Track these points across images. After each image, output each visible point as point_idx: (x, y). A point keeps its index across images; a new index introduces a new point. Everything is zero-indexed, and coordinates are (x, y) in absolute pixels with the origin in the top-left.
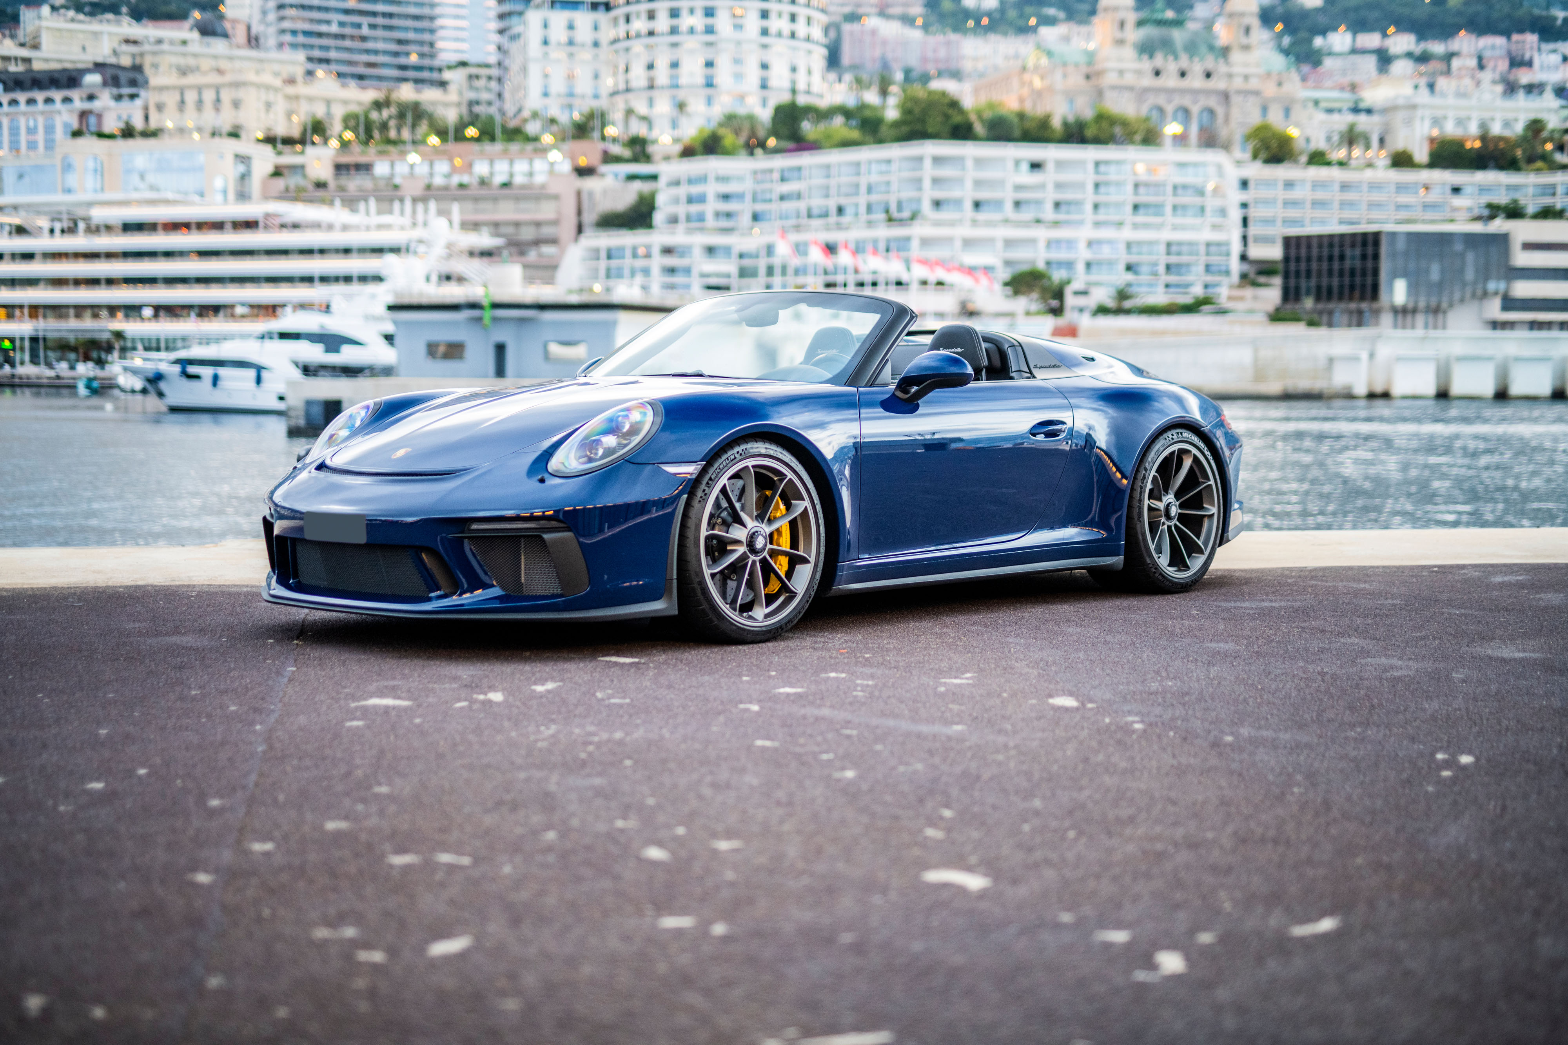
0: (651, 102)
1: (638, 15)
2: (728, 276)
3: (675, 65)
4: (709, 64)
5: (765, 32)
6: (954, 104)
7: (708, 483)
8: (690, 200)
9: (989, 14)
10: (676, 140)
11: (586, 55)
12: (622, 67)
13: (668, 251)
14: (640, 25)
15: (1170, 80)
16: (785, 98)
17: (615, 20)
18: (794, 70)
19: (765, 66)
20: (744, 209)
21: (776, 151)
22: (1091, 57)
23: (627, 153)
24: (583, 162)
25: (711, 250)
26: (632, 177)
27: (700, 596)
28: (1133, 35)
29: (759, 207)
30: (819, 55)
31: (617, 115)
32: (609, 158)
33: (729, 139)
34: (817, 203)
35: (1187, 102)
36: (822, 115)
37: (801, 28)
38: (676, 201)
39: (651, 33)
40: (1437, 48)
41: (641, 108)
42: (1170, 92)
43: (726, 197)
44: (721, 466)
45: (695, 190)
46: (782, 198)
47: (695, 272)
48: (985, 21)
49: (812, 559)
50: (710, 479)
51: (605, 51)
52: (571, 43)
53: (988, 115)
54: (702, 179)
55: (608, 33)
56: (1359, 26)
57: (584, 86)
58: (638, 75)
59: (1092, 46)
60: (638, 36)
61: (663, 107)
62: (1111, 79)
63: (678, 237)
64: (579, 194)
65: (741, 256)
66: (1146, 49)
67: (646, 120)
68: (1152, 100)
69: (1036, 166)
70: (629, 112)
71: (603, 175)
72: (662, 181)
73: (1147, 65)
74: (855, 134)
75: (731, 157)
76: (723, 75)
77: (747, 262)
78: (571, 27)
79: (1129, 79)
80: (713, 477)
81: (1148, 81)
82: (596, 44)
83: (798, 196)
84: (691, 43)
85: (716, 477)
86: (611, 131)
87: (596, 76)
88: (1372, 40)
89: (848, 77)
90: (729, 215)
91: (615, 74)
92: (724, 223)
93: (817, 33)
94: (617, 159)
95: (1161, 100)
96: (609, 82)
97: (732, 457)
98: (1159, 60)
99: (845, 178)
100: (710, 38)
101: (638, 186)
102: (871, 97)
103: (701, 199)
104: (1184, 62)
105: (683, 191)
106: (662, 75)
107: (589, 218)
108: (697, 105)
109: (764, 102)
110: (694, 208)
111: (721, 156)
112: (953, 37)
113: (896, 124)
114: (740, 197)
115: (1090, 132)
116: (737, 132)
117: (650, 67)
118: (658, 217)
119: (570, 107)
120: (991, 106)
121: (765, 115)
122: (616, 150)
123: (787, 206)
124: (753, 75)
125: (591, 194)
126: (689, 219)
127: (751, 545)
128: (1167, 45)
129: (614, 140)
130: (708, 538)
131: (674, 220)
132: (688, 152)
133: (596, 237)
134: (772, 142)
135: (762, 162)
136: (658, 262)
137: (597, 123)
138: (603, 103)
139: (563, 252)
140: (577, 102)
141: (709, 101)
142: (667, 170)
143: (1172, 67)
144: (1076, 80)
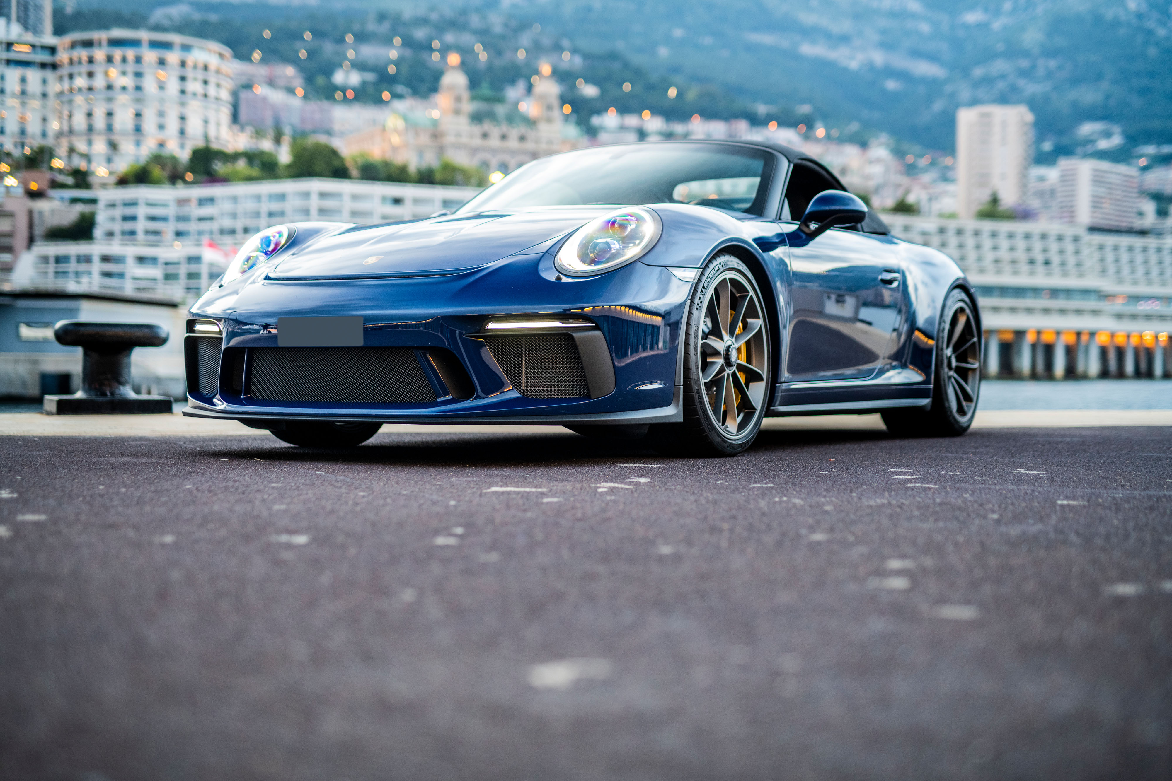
0: (90, 143)
1: (80, 74)
2: (154, 280)
3: (110, 114)
4: (138, 115)
5: (183, 92)
6: (334, 153)
7: (702, 291)
8: (125, 218)
9: (354, 89)
10: (111, 173)
11: (35, 103)
12: (66, 113)
13: (106, 259)
14: (80, 82)
15: (494, 142)
16: (200, 144)
17: (61, 78)
18: (206, 122)
19: (183, 118)
20: (169, 228)
21: (194, 183)
22: (435, 123)
23: (70, 180)
24: (34, 186)
25: (141, 260)
26: (74, 201)
27: (698, 406)
28: (468, 107)
29: (182, 226)
30: (225, 113)
31: (62, 151)
32: (55, 185)
33: (157, 172)
34: (227, 223)
35: (506, 158)
36: (231, 158)
37: (212, 91)
38: (113, 219)
39: (90, 89)
40: (679, 128)
41: (81, 146)
42: (494, 151)
43: (152, 218)
44: (710, 276)
45: (129, 211)
46: (201, 219)
47: (128, 275)
48: (350, 94)
49: (765, 377)
50: (704, 287)
51: (52, 102)
52: (23, 93)
53: (360, 161)
54: (133, 203)
55: (54, 87)
56: (624, 110)
57: (34, 127)
58: (79, 121)
59: (435, 114)
60: (80, 90)
61: (100, 147)
62: (449, 139)
63: (115, 248)
64: (30, 213)
65: (166, 264)
66: (477, 118)
67: (87, 157)
68: (481, 156)
69: (397, 201)
70: (72, 150)
71: (51, 198)
72: (101, 205)
73: (477, 130)
74: (255, 172)
75: (157, 185)
76: (149, 124)
77: (171, 270)
78: (23, 80)
79: (464, 140)
80: (705, 285)
81: (478, 142)
82: (44, 95)
83: (211, 219)
84: (123, 99)
85: (708, 286)
86: (57, 163)
87: (44, 120)
88: (632, 121)
89: (249, 129)
90: (156, 233)
91: (60, 118)
92: (152, 238)
93: (225, 95)
94: (63, 186)
95: (487, 156)
96: (55, 126)
97: (717, 268)
98: (487, 126)
99: (250, 205)
100: (138, 94)
101: (80, 208)
102: (266, 145)
103: (133, 218)
104: (504, 128)
105: (118, 212)
106: (100, 122)
107: (38, 231)
108: (127, 147)
109: (182, 146)
110: (128, 226)
111: (150, 185)
112: (325, 104)
113: (289, 166)
114: (164, 219)
115: (438, 177)
116: (163, 166)
117: (90, 115)
118: (98, 232)
119: (23, 145)
120: (362, 155)
121: (184, 155)
122: (61, 178)
123: (205, 226)
124: (173, 125)
125: (41, 213)
126: (124, 233)
127: (727, 358)
128: (491, 116)
129: (60, 171)
130: (703, 345)
131: (110, 234)
132: (123, 182)
133: (46, 245)
134: (189, 177)
135: (181, 191)
136: (97, 267)
137: (46, 156)
138: (50, 142)
139: (16, 258)
140: (28, 141)
141: (138, 143)
142: (104, 196)
143: (495, 131)
144: (424, 139)
